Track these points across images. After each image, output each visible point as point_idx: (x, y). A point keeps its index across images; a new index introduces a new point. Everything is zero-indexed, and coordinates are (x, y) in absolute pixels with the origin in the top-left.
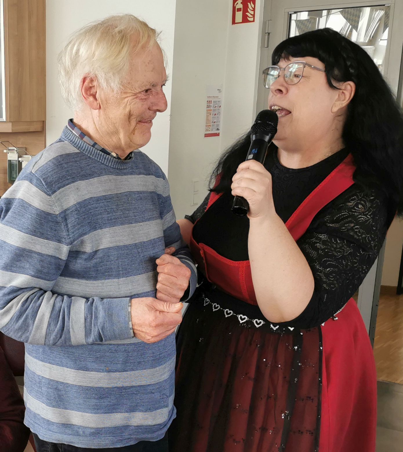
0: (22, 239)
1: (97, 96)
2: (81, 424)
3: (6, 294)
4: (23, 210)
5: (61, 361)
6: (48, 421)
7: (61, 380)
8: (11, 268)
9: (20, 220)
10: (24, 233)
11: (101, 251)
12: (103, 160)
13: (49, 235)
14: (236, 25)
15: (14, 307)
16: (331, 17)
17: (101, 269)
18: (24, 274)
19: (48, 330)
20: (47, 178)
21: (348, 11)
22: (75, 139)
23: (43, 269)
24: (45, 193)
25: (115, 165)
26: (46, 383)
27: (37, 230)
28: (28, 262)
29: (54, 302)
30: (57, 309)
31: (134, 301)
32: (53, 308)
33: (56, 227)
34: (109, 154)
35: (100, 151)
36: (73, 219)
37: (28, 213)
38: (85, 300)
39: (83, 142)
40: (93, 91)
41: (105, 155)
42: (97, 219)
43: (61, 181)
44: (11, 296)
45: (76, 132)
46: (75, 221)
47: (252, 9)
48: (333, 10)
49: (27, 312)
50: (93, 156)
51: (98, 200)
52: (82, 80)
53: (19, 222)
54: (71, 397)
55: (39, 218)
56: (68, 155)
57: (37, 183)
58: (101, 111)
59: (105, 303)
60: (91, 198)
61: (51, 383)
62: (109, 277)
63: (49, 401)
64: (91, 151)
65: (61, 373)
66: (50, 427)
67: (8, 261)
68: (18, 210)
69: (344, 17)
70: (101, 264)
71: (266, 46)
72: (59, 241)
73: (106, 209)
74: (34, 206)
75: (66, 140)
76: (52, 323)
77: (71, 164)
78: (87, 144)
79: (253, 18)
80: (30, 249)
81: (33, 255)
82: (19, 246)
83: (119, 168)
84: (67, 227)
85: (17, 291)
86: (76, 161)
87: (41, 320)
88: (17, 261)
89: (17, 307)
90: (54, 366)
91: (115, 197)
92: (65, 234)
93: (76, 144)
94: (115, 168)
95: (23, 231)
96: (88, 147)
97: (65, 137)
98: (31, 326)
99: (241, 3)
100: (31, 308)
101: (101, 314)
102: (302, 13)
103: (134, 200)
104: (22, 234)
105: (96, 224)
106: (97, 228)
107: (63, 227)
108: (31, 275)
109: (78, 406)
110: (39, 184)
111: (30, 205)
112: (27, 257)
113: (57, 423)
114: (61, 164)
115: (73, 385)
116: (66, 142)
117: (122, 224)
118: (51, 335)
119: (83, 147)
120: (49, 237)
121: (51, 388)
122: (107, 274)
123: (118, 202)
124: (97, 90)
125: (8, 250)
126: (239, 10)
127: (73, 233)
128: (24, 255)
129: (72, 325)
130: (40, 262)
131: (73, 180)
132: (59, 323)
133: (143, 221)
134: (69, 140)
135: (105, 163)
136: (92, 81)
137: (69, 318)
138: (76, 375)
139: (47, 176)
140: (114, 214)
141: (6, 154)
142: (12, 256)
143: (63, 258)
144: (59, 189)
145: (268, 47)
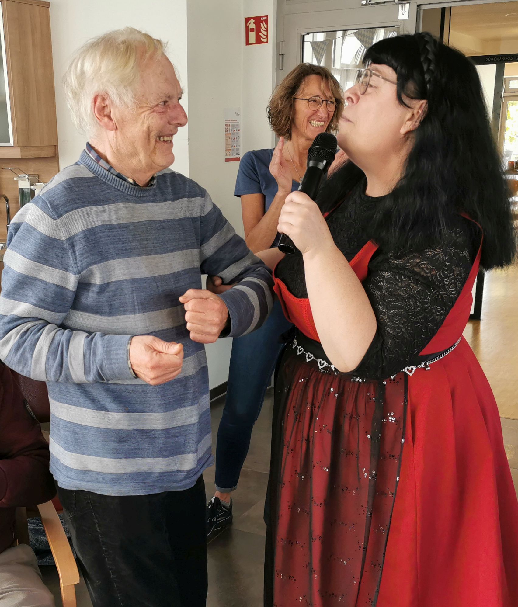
0: (25, 265)
1: (112, 116)
2: (100, 471)
3: (5, 323)
4: (28, 234)
5: (79, 401)
6: (66, 467)
7: (78, 422)
8: (13, 296)
9: (24, 244)
10: (28, 259)
11: (114, 283)
12: (119, 186)
13: (55, 262)
14: (249, 45)
15: (13, 338)
16: (347, 38)
17: (114, 304)
18: (26, 302)
19: (47, 365)
20: (54, 201)
21: (361, 33)
22: (91, 163)
23: (46, 298)
24: (51, 217)
25: (132, 192)
26: (63, 425)
27: (41, 256)
28: (31, 289)
29: (54, 336)
30: (57, 343)
31: (135, 339)
32: (52, 342)
33: (63, 254)
34: (125, 180)
35: (116, 176)
36: (82, 246)
37: (32, 238)
38: (86, 334)
39: (99, 166)
40: (106, 111)
41: (121, 180)
42: (109, 248)
43: (68, 204)
44: (11, 325)
45: (93, 156)
46: (83, 249)
47: (265, 30)
48: (349, 31)
49: (25, 345)
50: (108, 181)
51: (111, 228)
52: (93, 100)
53: (24, 247)
54: (89, 440)
55: (43, 244)
56: (80, 179)
57: (42, 205)
58: (118, 132)
59: (105, 339)
60: (103, 225)
61: (69, 425)
62: (124, 312)
63: (66, 445)
64: (106, 176)
65: (79, 413)
66: (68, 473)
67: (10, 288)
68: (23, 234)
69: (358, 39)
70: (115, 298)
71: (281, 68)
72: (66, 270)
73: (120, 238)
74: (38, 231)
75: (82, 164)
76: (50, 358)
77: (82, 188)
78: (103, 168)
79: (266, 39)
80: (35, 276)
81: (38, 282)
82: (22, 273)
83: (137, 195)
84: (75, 254)
85: (17, 321)
86: (89, 186)
87: (40, 353)
88: (20, 289)
89: (15, 338)
90: (72, 406)
91: (132, 226)
92: (72, 262)
93: (92, 167)
94: (132, 196)
95: (27, 256)
96: (104, 171)
97: (82, 161)
98: (30, 360)
99: (254, 23)
100: (30, 340)
101: (100, 351)
102: (318, 33)
103: (154, 230)
104: (26, 260)
105: (108, 253)
106: (110, 258)
107: (70, 254)
108: (33, 303)
109: (97, 450)
110: (44, 207)
111: (35, 229)
112: (31, 285)
113: (75, 469)
114: (71, 187)
115: (91, 427)
116: (81, 165)
117: (139, 255)
118: (51, 371)
119: (98, 171)
120: (55, 264)
121: (68, 431)
122: (121, 309)
123: (135, 231)
124: (110, 109)
125: (12, 277)
126: (252, 30)
127: (81, 262)
128: (27, 282)
129: (71, 362)
130: (43, 291)
131: (83, 205)
132: (58, 358)
133: (165, 253)
134: (85, 163)
135: (121, 189)
136: (104, 99)
137: (67, 353)
138: (94, 415)
139: (54, 198)
140: (130, 244)
141: (17, 182)
142: (14, 283)
143: (70, 287)
144: (66, 213)
145: (282, 69)
